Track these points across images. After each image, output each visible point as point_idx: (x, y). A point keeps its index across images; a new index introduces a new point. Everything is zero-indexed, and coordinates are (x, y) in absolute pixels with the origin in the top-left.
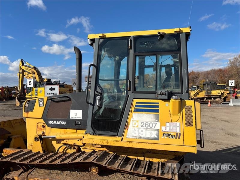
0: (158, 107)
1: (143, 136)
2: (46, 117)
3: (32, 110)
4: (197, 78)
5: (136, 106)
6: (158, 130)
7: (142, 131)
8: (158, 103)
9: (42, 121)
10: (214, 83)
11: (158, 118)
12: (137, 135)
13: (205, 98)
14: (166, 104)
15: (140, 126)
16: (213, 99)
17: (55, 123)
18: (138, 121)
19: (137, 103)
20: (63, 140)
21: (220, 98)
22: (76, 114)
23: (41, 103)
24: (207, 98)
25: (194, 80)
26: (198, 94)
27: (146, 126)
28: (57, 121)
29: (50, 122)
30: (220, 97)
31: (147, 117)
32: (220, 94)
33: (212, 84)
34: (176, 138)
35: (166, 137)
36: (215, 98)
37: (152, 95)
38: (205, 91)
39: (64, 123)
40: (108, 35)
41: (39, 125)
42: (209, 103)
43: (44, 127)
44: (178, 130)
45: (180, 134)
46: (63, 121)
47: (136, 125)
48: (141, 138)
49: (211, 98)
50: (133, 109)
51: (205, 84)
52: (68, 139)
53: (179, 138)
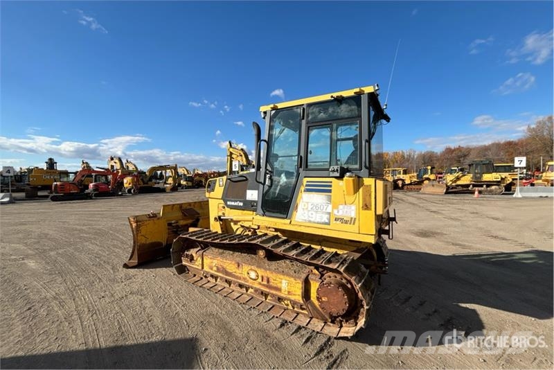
0: (331, 186)
1: (312, 220)
2: (225, 198)
3: (213, 190)
4: (465, 156)
5: (307, 185)
6: (329, 213)
7: (312, 214)
8: (331, 182)
9: (222, 201)
10: (488, 162)
11: (329, 199)
12: (306, 218)
13: (471, 186)
14: (341, 183)
15: (309, 209)
16: (485, 186)
17: (233, 203)
18: (307, 203)
19: (307, 182)
20: (240, 221)
21: (498, 185)
22: (252, 195)
23: (221, 183)
24: (474, 186)
25: (461, 159)
26: (458, 178)
27: (316, 208)
28: (235, 201)
29: (229, 203)
30: (498, 183)
31: (318, 198)
32: (499, 180)
33: (484, 164)
34: (350, 224)
35: (338, 222)
36: (488, 186)
37: (325, 173)
38: (471, 175)
39: (241, 204)
40: (280, 106)
41: (220, 205)
42: (476, 193)
43: (224, 208)
44: (353, 215)
45: (355, 219)
46: (240, 201)
47: (306, 207)
48: (310, 221)
49: (482, 186)
50: (303, 188)
51: (472, 164)
52: (244, 221)
53: (354, 224)
